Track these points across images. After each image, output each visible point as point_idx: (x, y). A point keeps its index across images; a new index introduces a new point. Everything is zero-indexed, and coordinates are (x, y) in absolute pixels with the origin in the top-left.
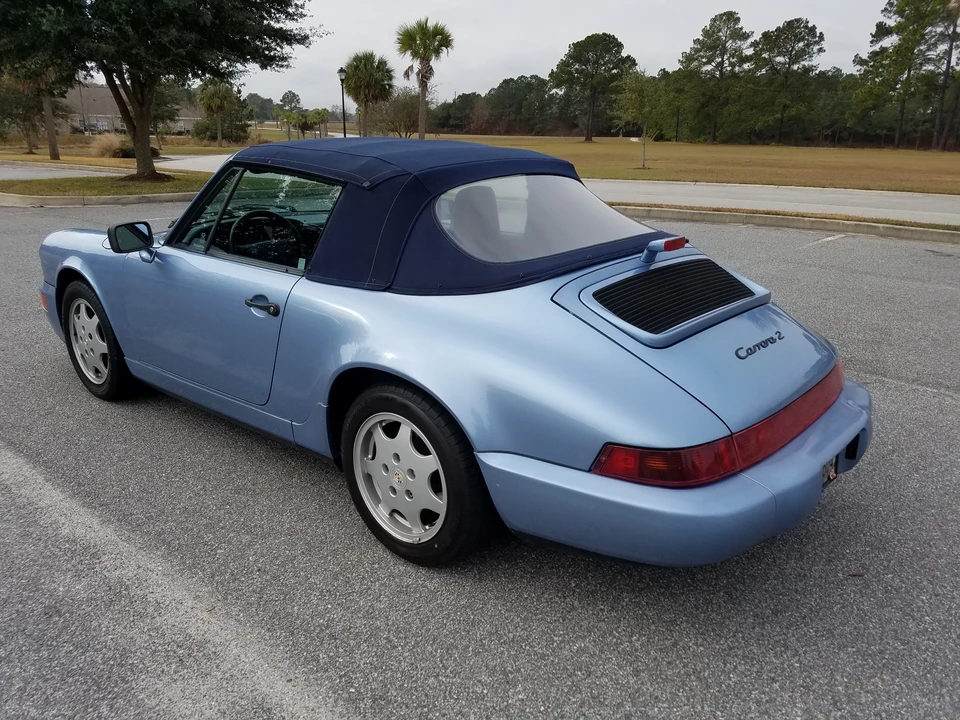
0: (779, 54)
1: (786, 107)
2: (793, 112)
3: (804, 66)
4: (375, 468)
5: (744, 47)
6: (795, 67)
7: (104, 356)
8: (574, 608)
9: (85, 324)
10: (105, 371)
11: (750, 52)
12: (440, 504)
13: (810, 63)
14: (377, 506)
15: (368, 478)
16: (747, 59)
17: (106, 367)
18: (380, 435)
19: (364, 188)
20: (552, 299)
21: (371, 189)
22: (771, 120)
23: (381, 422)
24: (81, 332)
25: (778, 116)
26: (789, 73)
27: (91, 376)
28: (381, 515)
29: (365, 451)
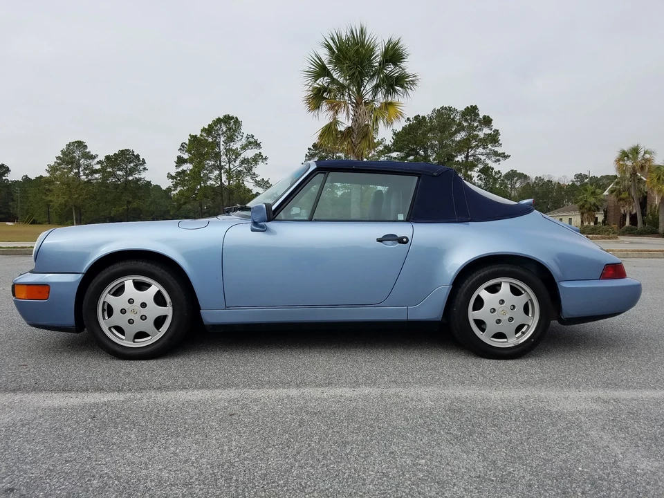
0: (119, 170)
1: (129, 202)
2: (135, 205)
3: (136, 178)
5: (93, 164)
6: (130, 178)
11: (98, 167)
13: (140, 176)
16: (97, 171)
22: (121, 209)
25: (125, 207)
26: (127, 182)
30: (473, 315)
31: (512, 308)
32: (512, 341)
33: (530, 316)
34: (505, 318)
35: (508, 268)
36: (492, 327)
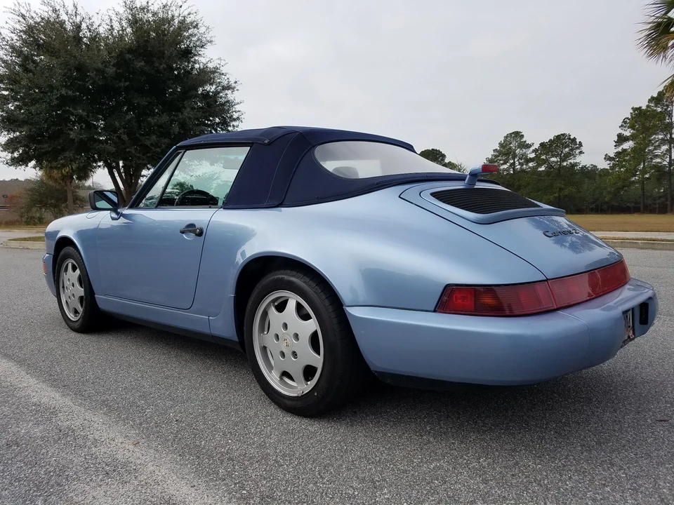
4: (269, 339)
7: (81, 298)
8: (429, 442)
9: (71, 277)
10: (81, 310)
12: (317, 360)
14: (270, 372)
15: (264, 349)
17: (82, 306)
18: (273, 312)
19: (265, 144)
20: (399, 197)
21: (269, 144)
23: (274, 301)
24: (67, 283)
27: (71, 316)
28: (273, 379)
29: (262, 329)
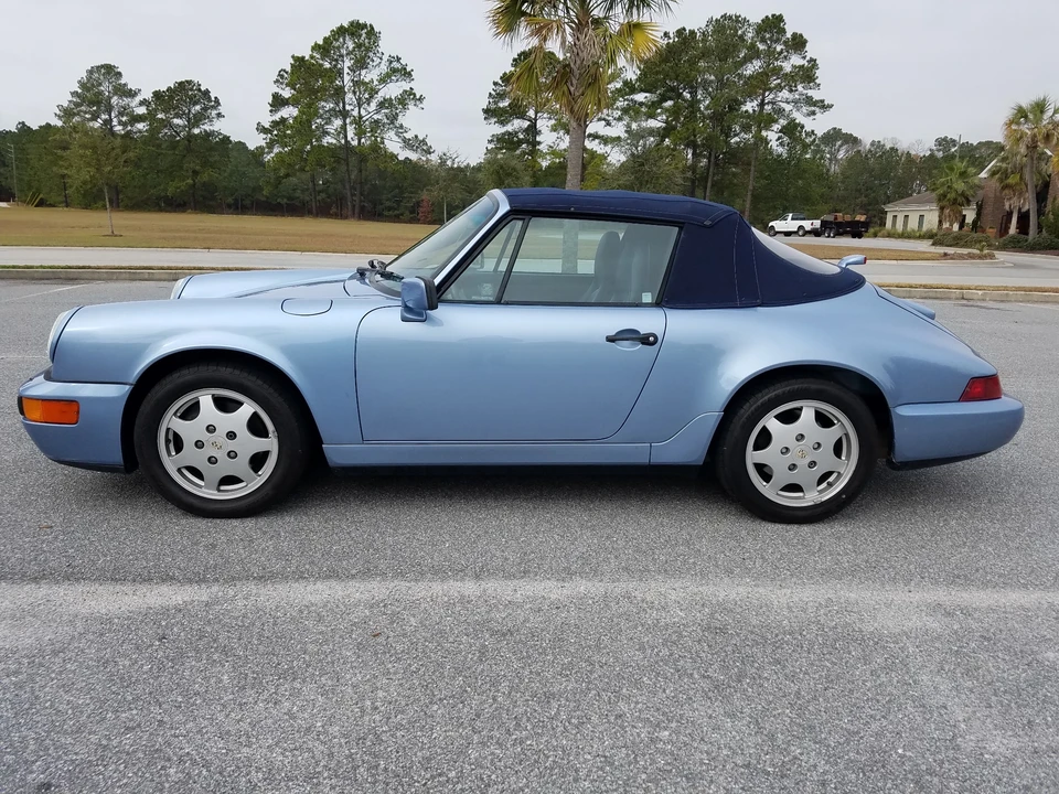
30: (753, 457)
31: (816, 446)
32: (812, 497)
33: (843, 458)
34: (803, 463)
35: (814, 385)
36: (781, 476)
